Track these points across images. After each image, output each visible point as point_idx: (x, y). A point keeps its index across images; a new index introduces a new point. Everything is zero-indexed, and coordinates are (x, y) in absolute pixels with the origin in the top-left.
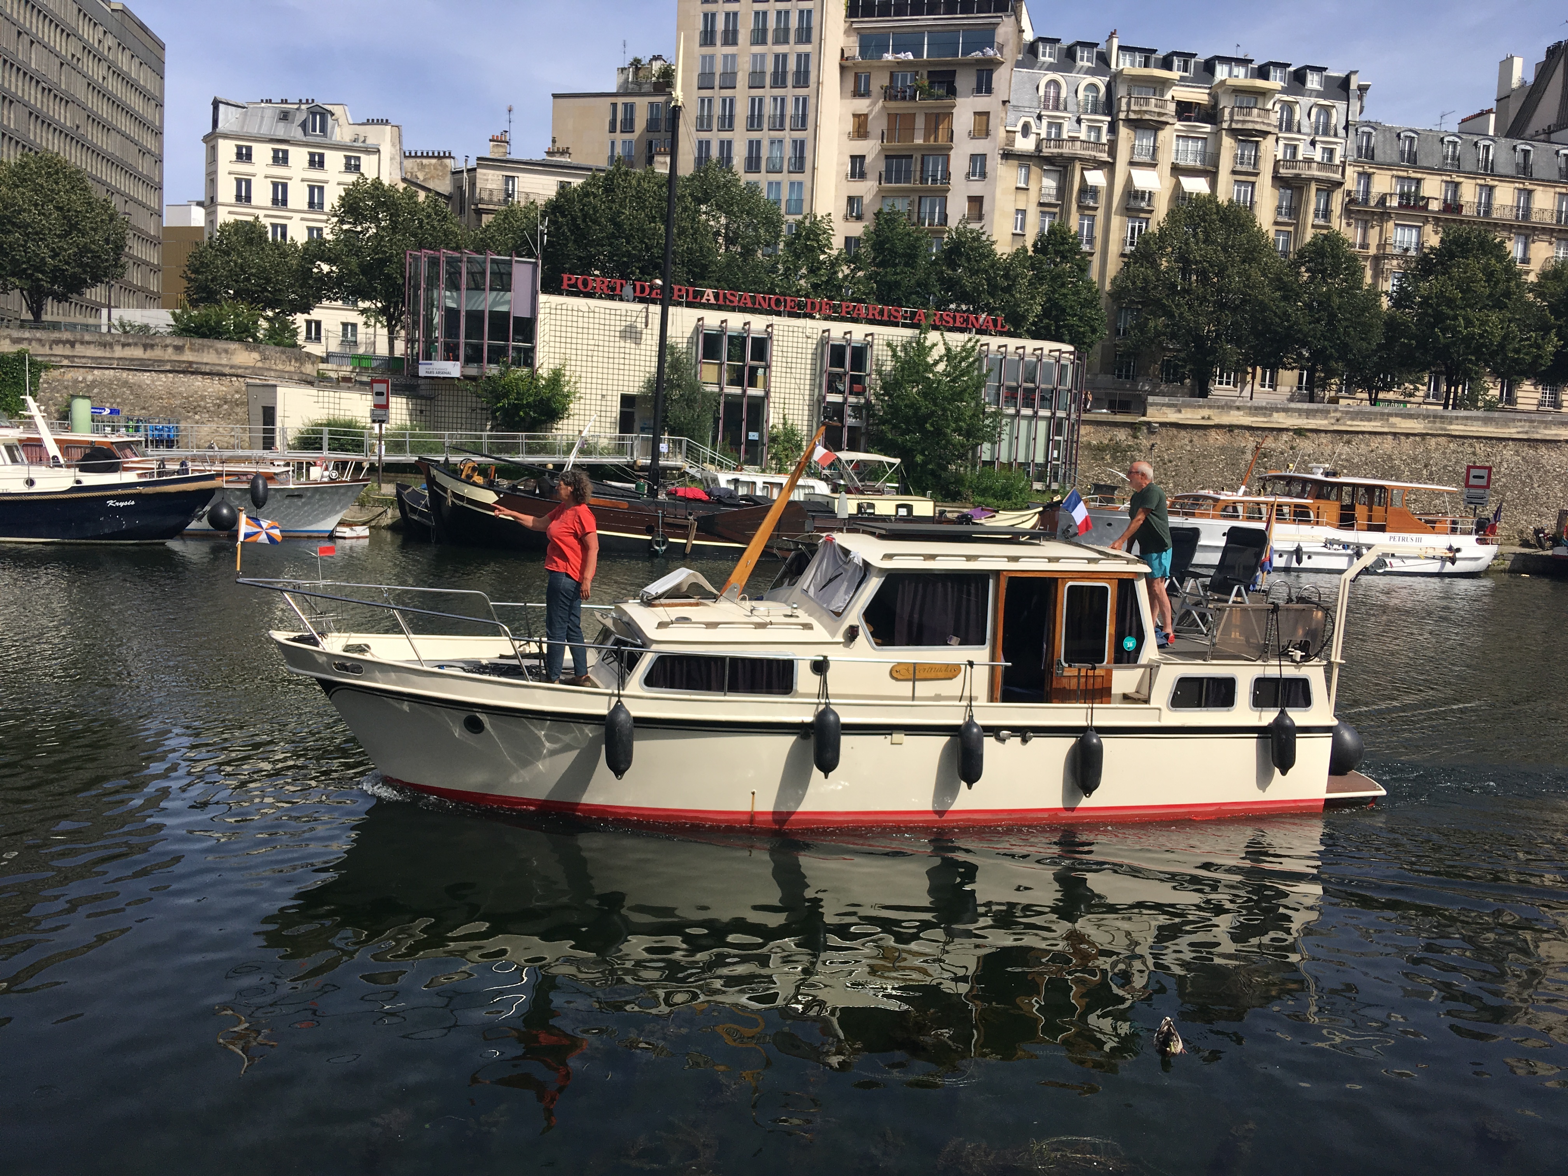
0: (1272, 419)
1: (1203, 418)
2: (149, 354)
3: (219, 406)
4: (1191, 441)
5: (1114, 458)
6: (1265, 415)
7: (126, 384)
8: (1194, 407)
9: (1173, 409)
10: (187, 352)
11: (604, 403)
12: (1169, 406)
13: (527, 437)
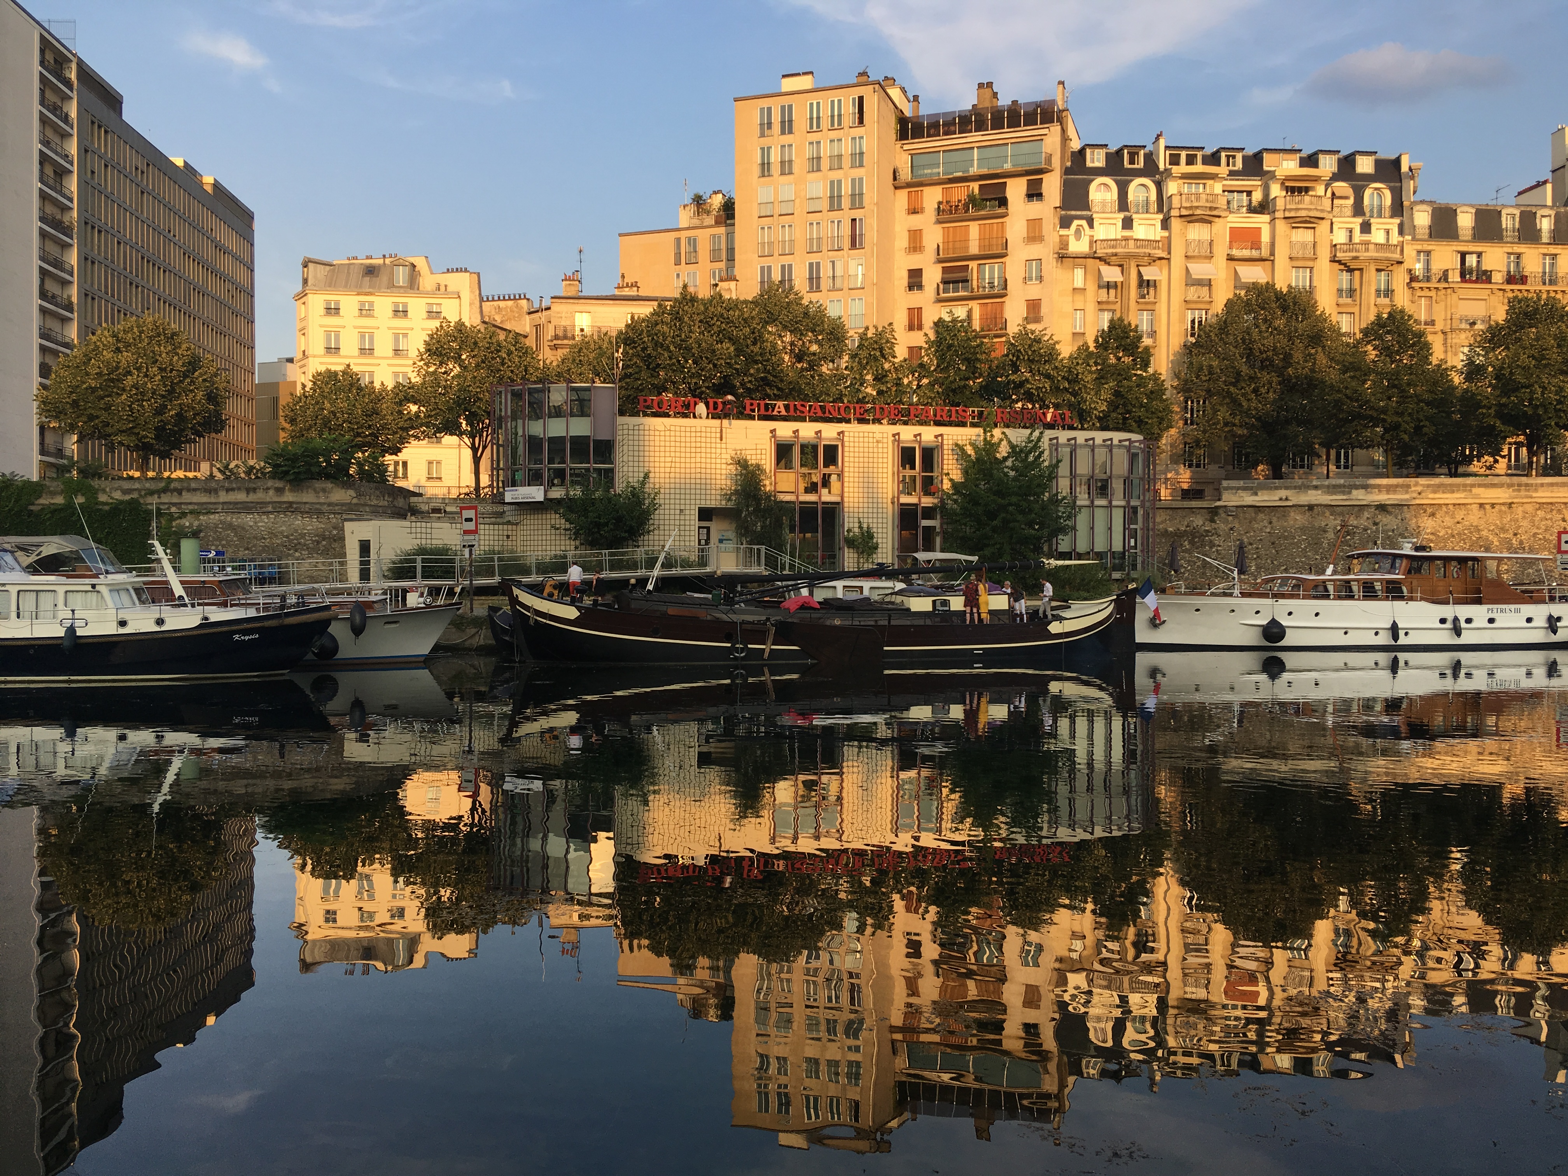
0: (1352, 497)
1: (1281, 499)
2: (252, 497)
3: (318, 542)
4: (1271, 523)
5: (1192, 543)
6: (1343, 493)
7: (230, 526)
8: (1271, 488)
9: (1250, 492)
10: (287, 493)
11: (682, 517)
12: (1245, 489)
13: (611, 554)
